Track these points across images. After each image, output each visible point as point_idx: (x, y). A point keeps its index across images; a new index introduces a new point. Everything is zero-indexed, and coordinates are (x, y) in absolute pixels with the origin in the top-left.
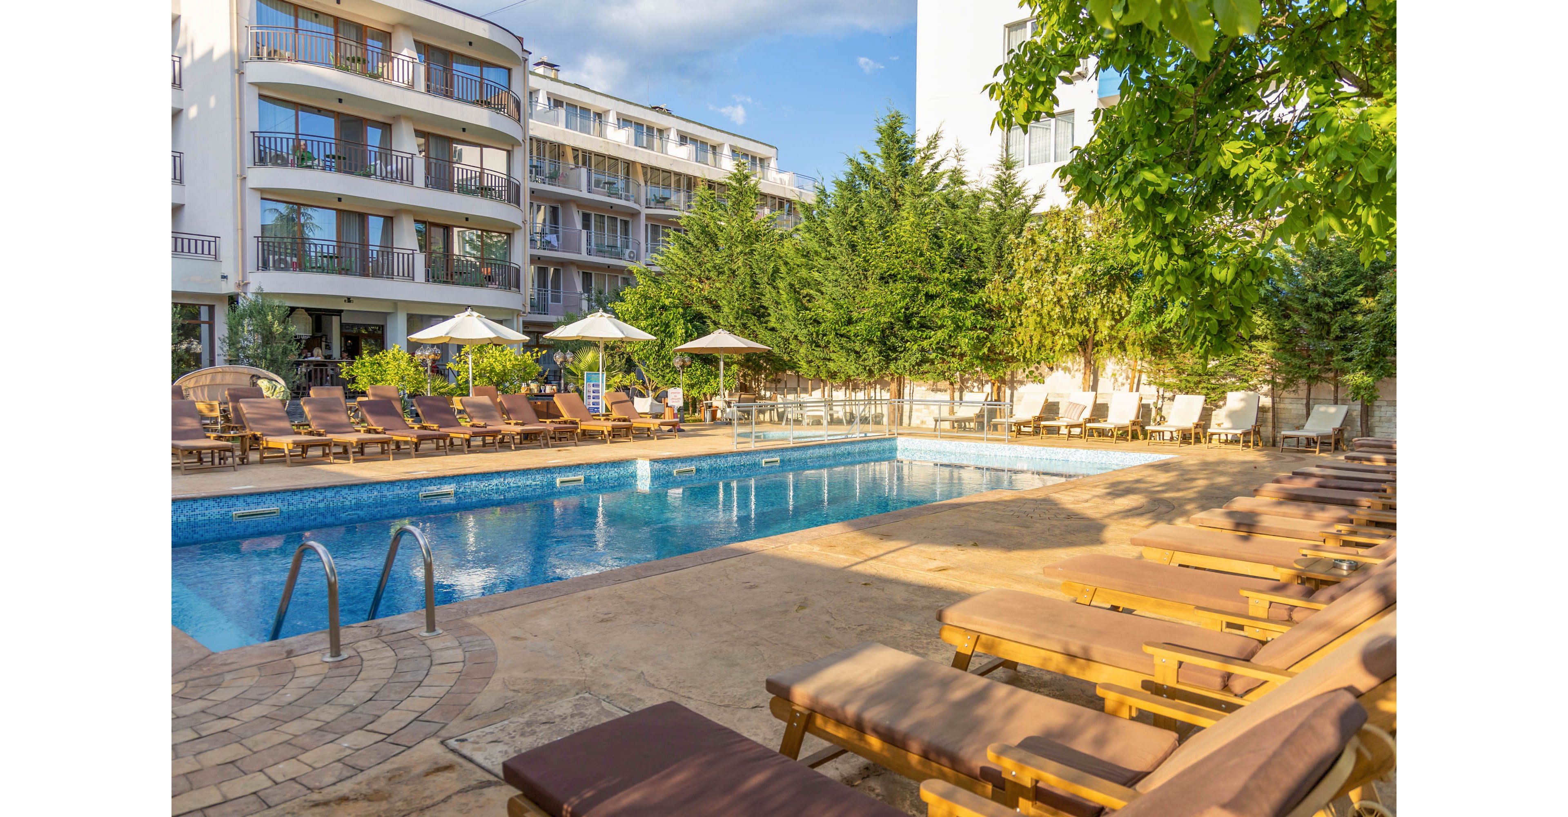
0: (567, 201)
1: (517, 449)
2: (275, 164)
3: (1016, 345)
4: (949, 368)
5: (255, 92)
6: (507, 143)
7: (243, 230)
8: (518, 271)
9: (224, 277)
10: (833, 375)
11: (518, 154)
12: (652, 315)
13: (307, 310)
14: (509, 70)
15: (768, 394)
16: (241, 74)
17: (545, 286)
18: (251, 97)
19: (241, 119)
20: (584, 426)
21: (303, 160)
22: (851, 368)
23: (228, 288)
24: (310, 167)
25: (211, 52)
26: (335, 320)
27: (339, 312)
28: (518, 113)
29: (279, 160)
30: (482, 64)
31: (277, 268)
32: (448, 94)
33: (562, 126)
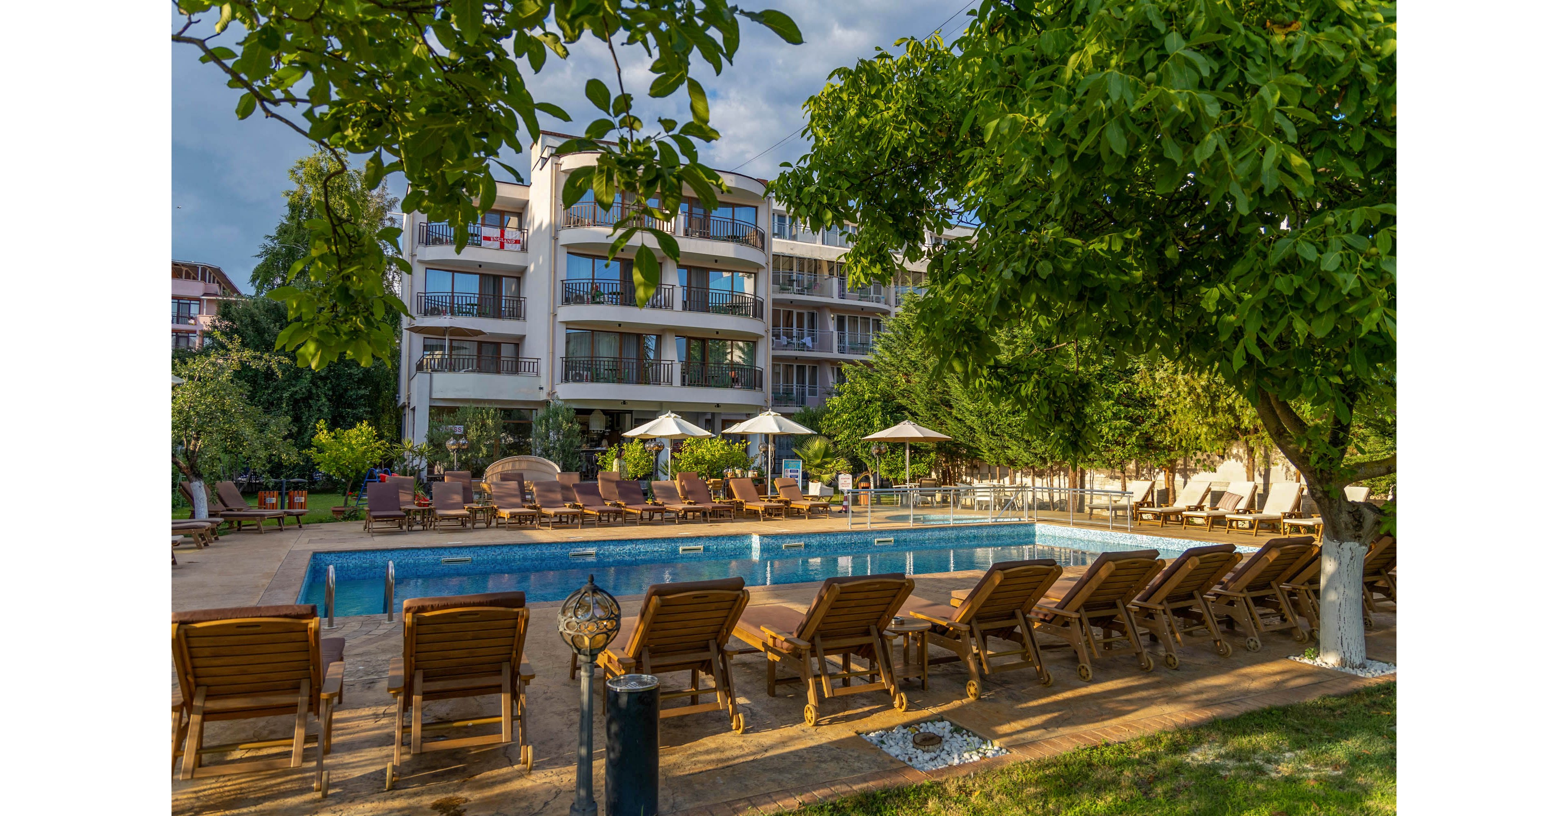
0: (821, 307)
1: (680, 523)
2: (576, 303)
3: (1168, 434)
4: (1113, 456)
5: (565, 250)
6: (752, 269)
7: (553, 353)
8: (761, 373)
9: (541, 388)
10: (1012, 463)
11: (762, 276)
12: (859, 407)
13: (602, 410)
14: (756, 208)
15: (968, 479)
16: (556, 239)
17: (803, 382)
18: (563, 255)
19: (555, 272)
20: (748, 506)
21: (595, 298)
22: (1026, 456)
23: (543, 396)
24: (599, 303)
25: (541, 224)
26: (628, 416)
27: (631, 412)
28: (762, 242)
29: (579, 300)
30: (733, 206)
31: (575, 381)
32: (705, 235)
33: (819, 244)
